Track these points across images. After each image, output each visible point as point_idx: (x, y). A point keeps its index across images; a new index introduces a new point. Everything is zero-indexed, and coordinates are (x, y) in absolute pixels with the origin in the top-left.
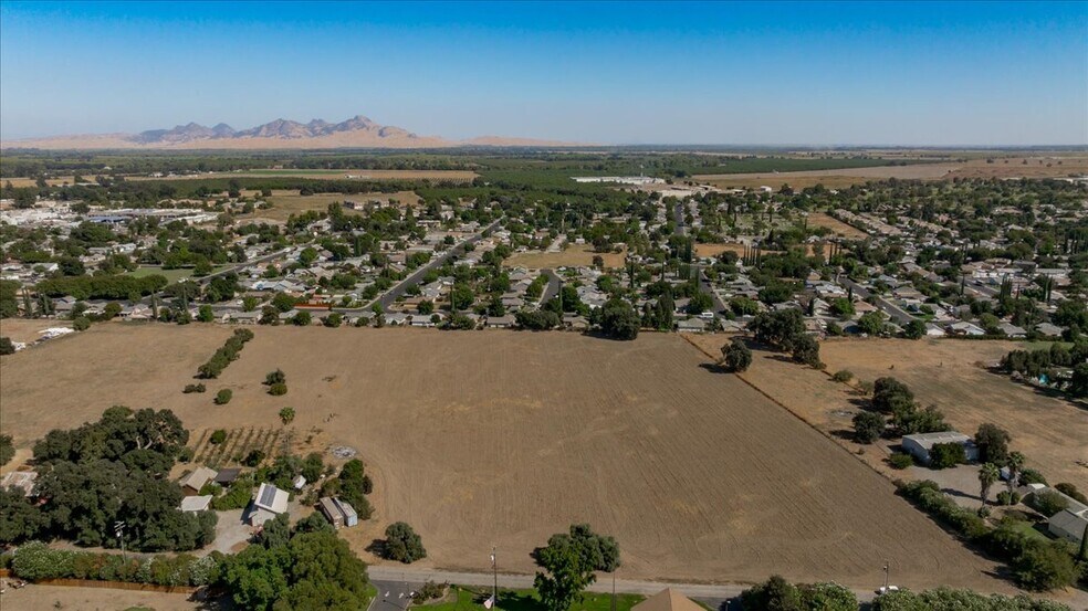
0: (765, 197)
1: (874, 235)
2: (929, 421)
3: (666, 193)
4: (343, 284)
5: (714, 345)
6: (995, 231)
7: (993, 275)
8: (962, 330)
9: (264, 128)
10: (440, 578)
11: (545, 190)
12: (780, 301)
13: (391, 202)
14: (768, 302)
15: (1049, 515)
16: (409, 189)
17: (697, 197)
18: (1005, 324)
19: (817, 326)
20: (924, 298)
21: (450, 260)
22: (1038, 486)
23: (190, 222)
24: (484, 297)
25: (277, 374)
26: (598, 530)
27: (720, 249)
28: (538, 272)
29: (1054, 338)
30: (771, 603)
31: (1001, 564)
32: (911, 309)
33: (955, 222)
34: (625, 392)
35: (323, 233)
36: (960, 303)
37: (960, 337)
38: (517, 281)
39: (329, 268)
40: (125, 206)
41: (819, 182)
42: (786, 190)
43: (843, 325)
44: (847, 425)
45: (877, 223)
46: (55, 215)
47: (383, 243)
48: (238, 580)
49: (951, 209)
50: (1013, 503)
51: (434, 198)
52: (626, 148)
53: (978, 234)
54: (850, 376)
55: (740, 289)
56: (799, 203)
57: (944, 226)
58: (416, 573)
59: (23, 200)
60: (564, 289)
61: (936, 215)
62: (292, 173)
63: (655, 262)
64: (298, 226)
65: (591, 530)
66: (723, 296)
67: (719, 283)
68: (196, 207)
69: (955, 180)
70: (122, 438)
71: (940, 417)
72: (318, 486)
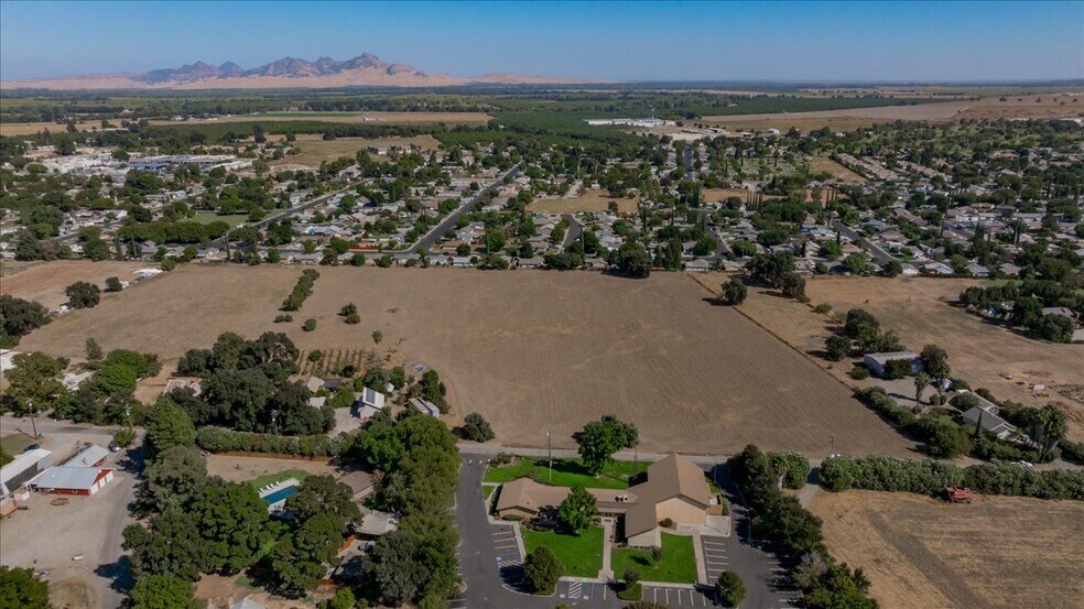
0: (772, 141)
1: (872, 180)
2: (887, 343)
3: (677, 137)
4: (387, 229)
5: (716, 283)
6: (986, 176)
7: (975, 219)
8: (934, 270)
9: (272, 67)
10: (508, 451)
11: (559, 134)
12: (777, 244)
13: (413, 147)
14: (766, 245)
15: (964, 409)
16: (427, 133)
17: (706, 141)
18: (974, 267)
19: (807, 266)
20: (906, 241)
21: (478, 205)
22: (961, 391)
23: (228, 169)
24: (512, 240)
25: (350, 307)
26: (621, 419)
27: (725, 194)
28: (558, 217)
29: (1012, 277)
30: (747, 462)
31: (922, 444)
32: (893, 250)
33: (951, 167)
34: (640, 321)
35: (355, 180)
36: (937, 245)
37: (931, 276)
38: (541, 225)
39: (369, 214)
40: (160, 153)
41: (826, 124)
42: (793, 134)
43: (829, 265)
44: (822, 347)
45: (876, 167)
46: (98, 162)
47: (413, 190)
49: (950, 153)
50: (942, 404)
51: (455, 140)
52: (637, 86)
53: (968, 179)
54: (830, 308)
55: (742, 233)
56: (804, 147)
57: (941, 171)
58: (490, 448)
59: (65, 149)
60: (585, 234)
61: (934, 159)
62: (308, 115)
63: (665, 207)
64: (330, 172)
65: (617, 419)
66: (726, 238)
67: (723, 227)
68: (228, 153)
69: (962, 121)
71: (895, 340)
72: (404, 390)
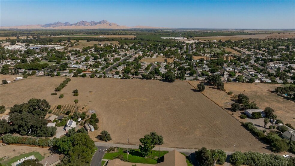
0: (214, 43)
1: (243, 54)
2: (252, 106)
3: (187, 42)
4: (96, 66)
5: (195, 84)
6: (278, 53)
7: (276, 65)
8: (265, 81)
9: (78, 23)
10: (114, 146)
11: (153, 41)
12: (215, 72)
13: (111, 44)
14: (212, 72)
15: (283, 132)
16: (116, 40)
17: (195, 43)
18: (278, 80)
19: (224, 79)
20: (255, 72)
21: (125, 60)
22: (281, 124)
23: (56, 49)
24: (134, 70)
25: (76, 90)
26: (158, 134)
27: (200, 57)
28: (149, 63)
29: (291, 83)
30: (202, 155)
31: (268, 145)
32: (251, 75)
33: (267, 51)
34: (169, 97)
35: (92, 52)
36: (265, 73)
37: (264, 83)
38: (143, 66)
39: (93, 62)
40: (39, 44)
41: (230, 39)
42: (220, 41)
43: (232, 79)
44: (230, 107)
45: (245, 51)
46: (21, 47)
47: (108, 55)
48: (60, 145)
49: (266, 47)
50: (273, 129)
51: (122, 42)
52: (177, 29)
53: (272, 54)
54: (232, 93)
55: (204, 69)
56: (223, 45)
57: (264, 52)
58: (108, 144)
59: (13, 43)
60: (155, 68)
61: (261, 49)
62: (85, 35)
63: (181, 61)
64: (85, 50)
65: (156, 134)
66: (199, 70)
67: (199, 67)
68: (58, 45)
69: (268, 39)
70: (32, 107)
71: (255, 105)
72: (84, 120)
